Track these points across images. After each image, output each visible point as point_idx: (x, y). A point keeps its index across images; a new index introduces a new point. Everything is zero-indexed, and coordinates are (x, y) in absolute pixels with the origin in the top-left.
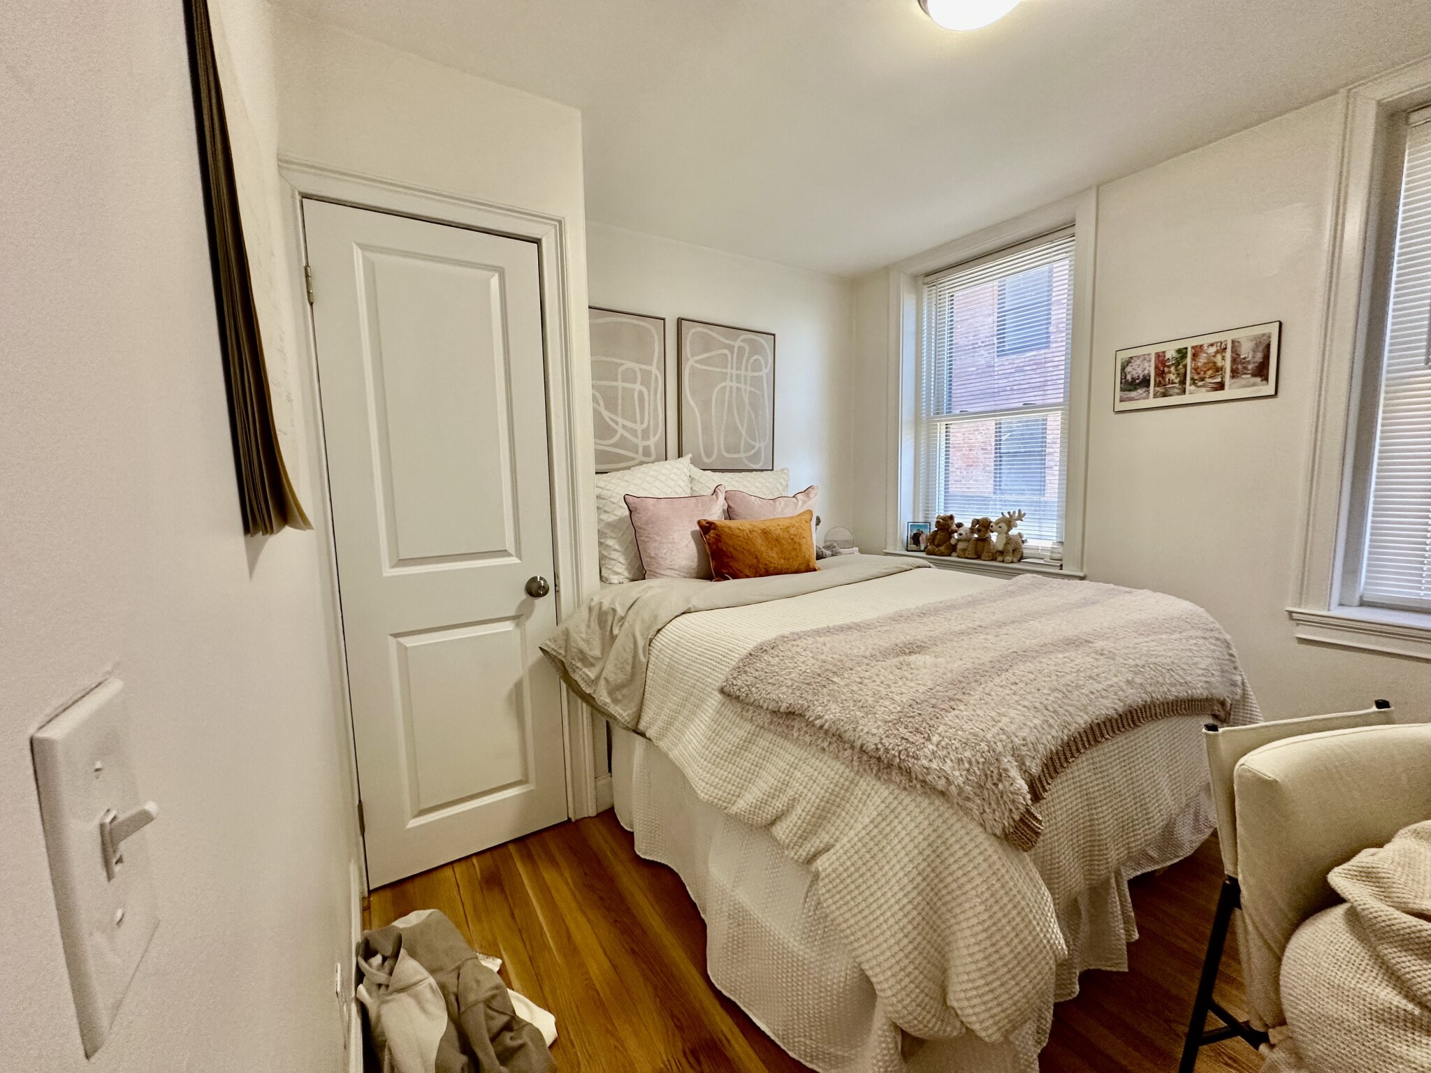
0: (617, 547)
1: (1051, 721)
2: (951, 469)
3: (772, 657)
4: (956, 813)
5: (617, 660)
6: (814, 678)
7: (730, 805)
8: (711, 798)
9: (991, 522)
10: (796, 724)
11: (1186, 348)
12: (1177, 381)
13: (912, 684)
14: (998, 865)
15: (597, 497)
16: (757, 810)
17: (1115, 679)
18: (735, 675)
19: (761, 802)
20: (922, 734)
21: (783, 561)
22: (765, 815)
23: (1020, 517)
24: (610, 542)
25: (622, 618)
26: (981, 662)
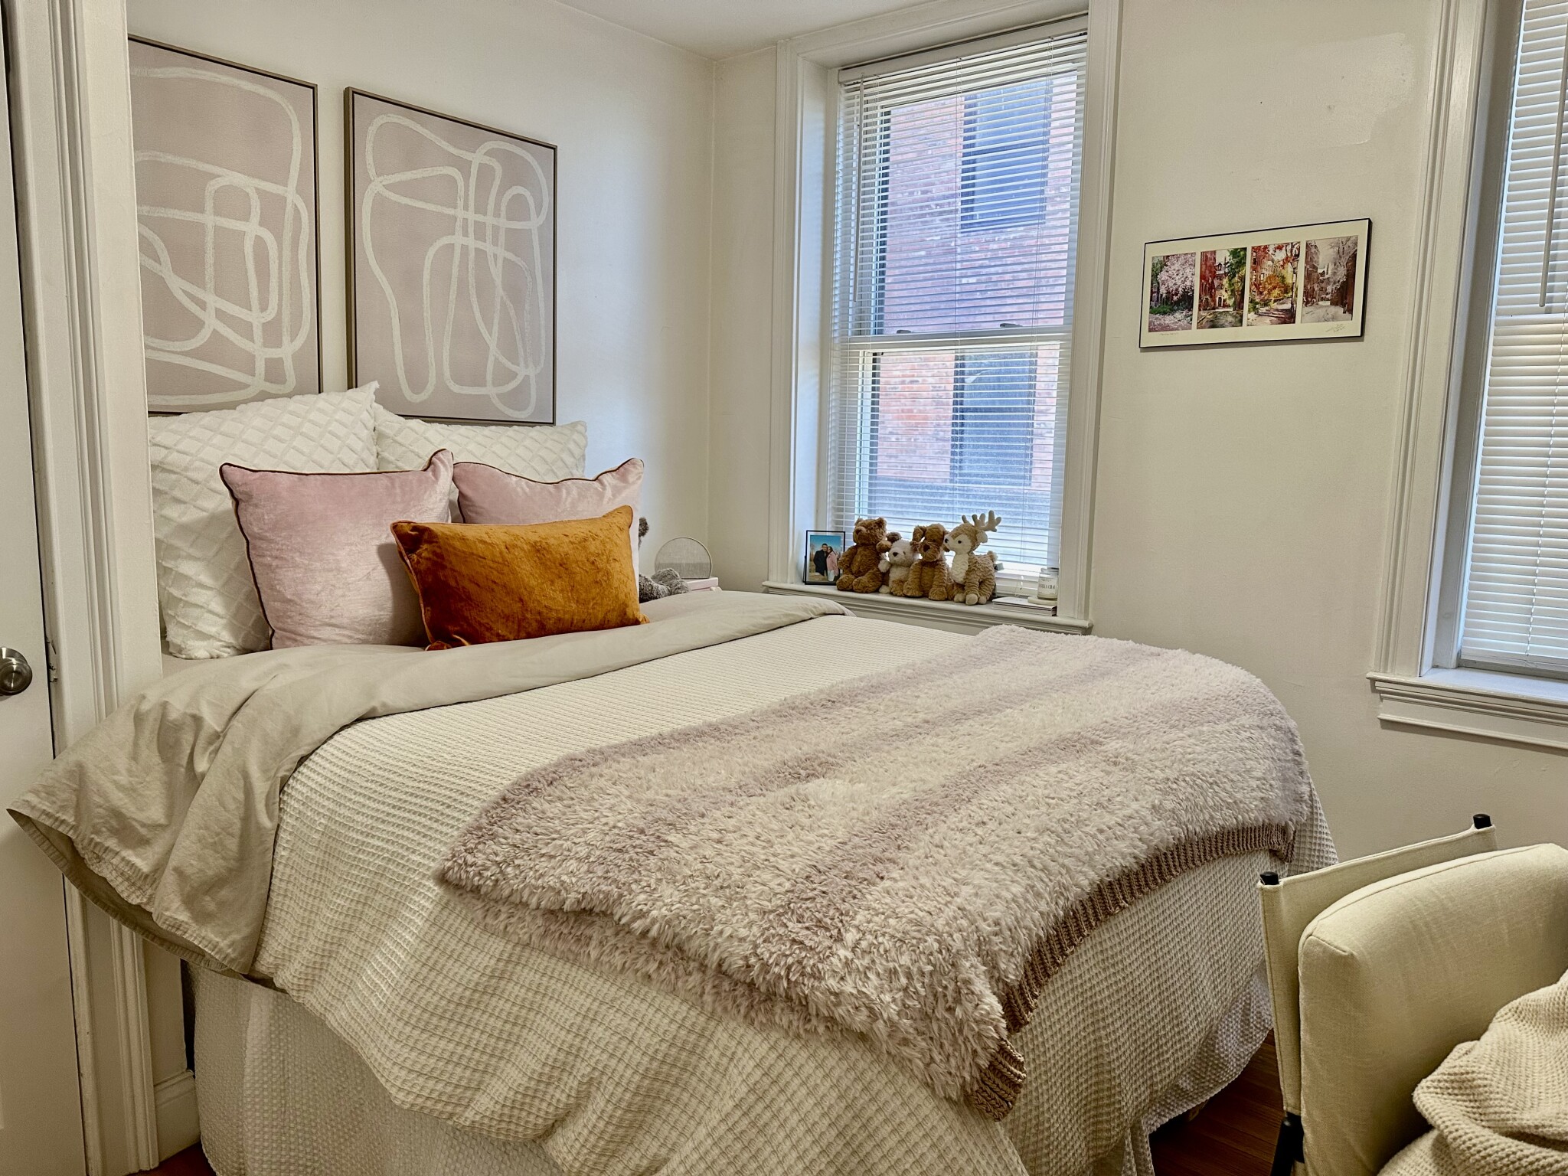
0: (205, 579)
1: (1039, 886)
2: (881, 433)
3: (550, 802)
4: (886, 1070)
5: (207, 828)
6: (631, 837)
7: (459, 1110)
8: (420, 1101)
9: (945, 533)
10: (595, 933)
11: (1245, 249)
12: (1230, 302)
13: (811, 837)
14: (954, 1152)
15: (154, 467)
16: (516, 1112)
17: (1135, 806)
18: (470, 845)
19: (524, 1096)
20: (827, 929)
21: (574, 606)
22: (532, 1118)
23: (993, 524)
24: (188, 568)
25: (217, 737)
26: (926, 787)
